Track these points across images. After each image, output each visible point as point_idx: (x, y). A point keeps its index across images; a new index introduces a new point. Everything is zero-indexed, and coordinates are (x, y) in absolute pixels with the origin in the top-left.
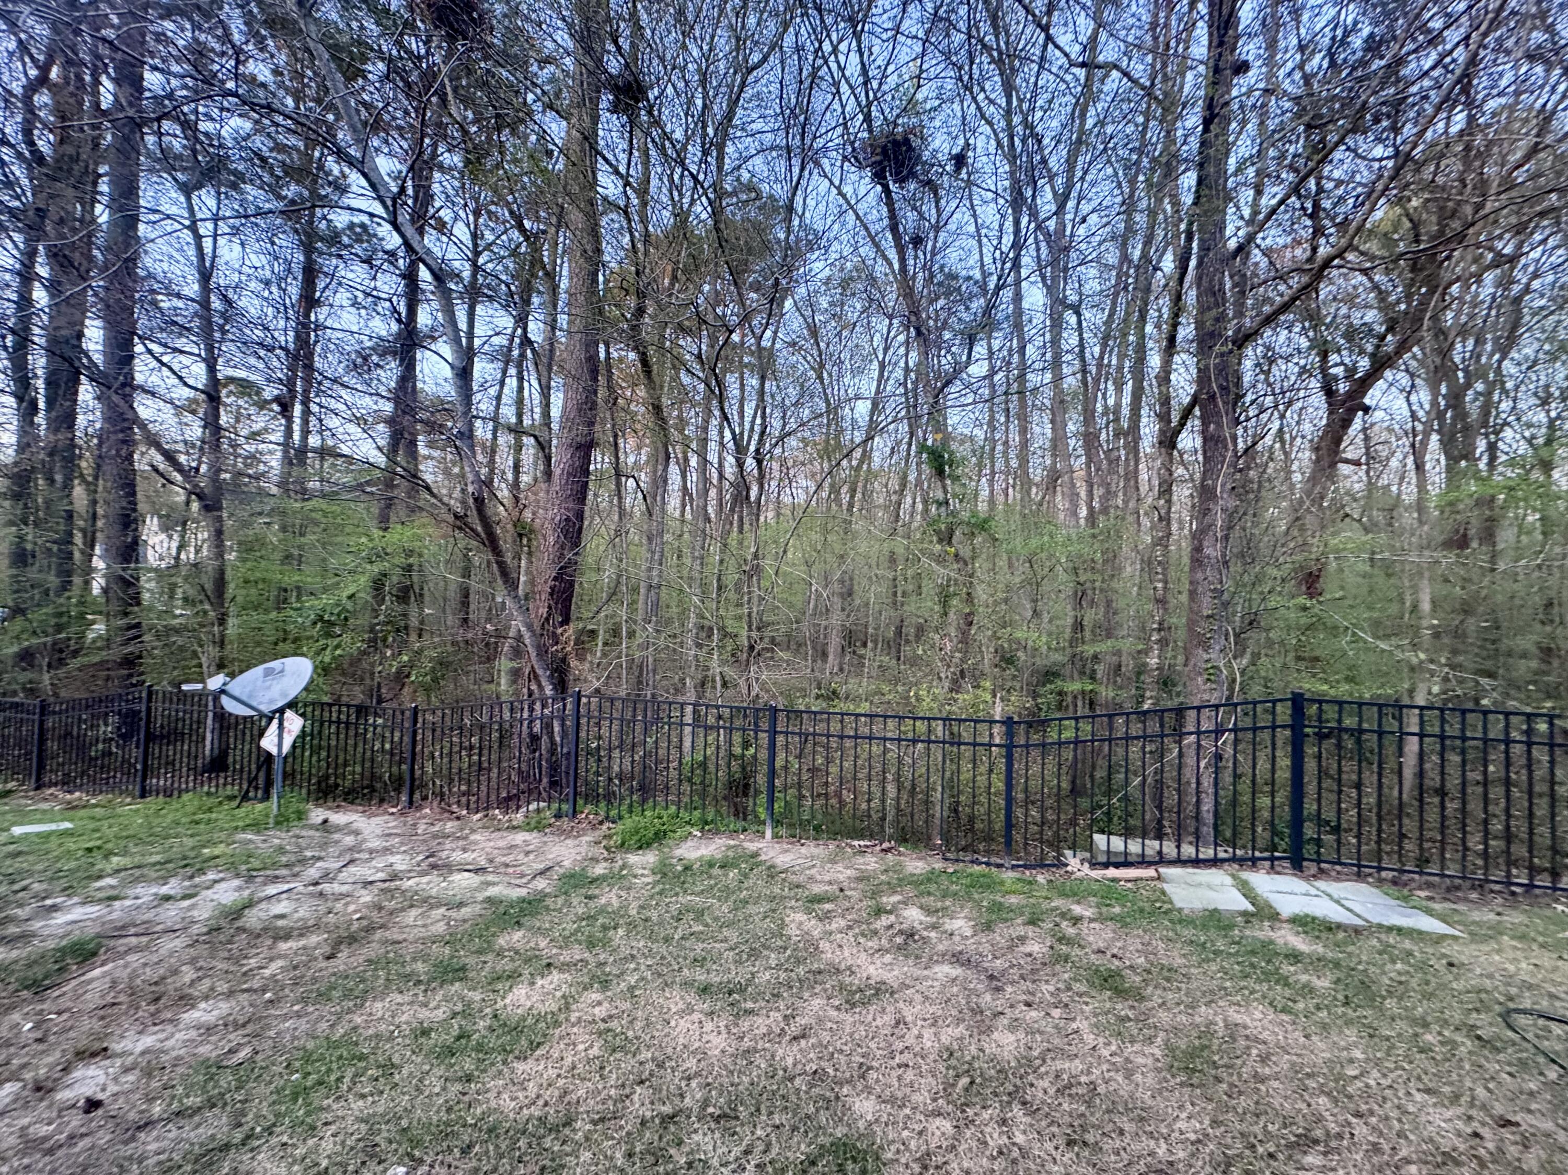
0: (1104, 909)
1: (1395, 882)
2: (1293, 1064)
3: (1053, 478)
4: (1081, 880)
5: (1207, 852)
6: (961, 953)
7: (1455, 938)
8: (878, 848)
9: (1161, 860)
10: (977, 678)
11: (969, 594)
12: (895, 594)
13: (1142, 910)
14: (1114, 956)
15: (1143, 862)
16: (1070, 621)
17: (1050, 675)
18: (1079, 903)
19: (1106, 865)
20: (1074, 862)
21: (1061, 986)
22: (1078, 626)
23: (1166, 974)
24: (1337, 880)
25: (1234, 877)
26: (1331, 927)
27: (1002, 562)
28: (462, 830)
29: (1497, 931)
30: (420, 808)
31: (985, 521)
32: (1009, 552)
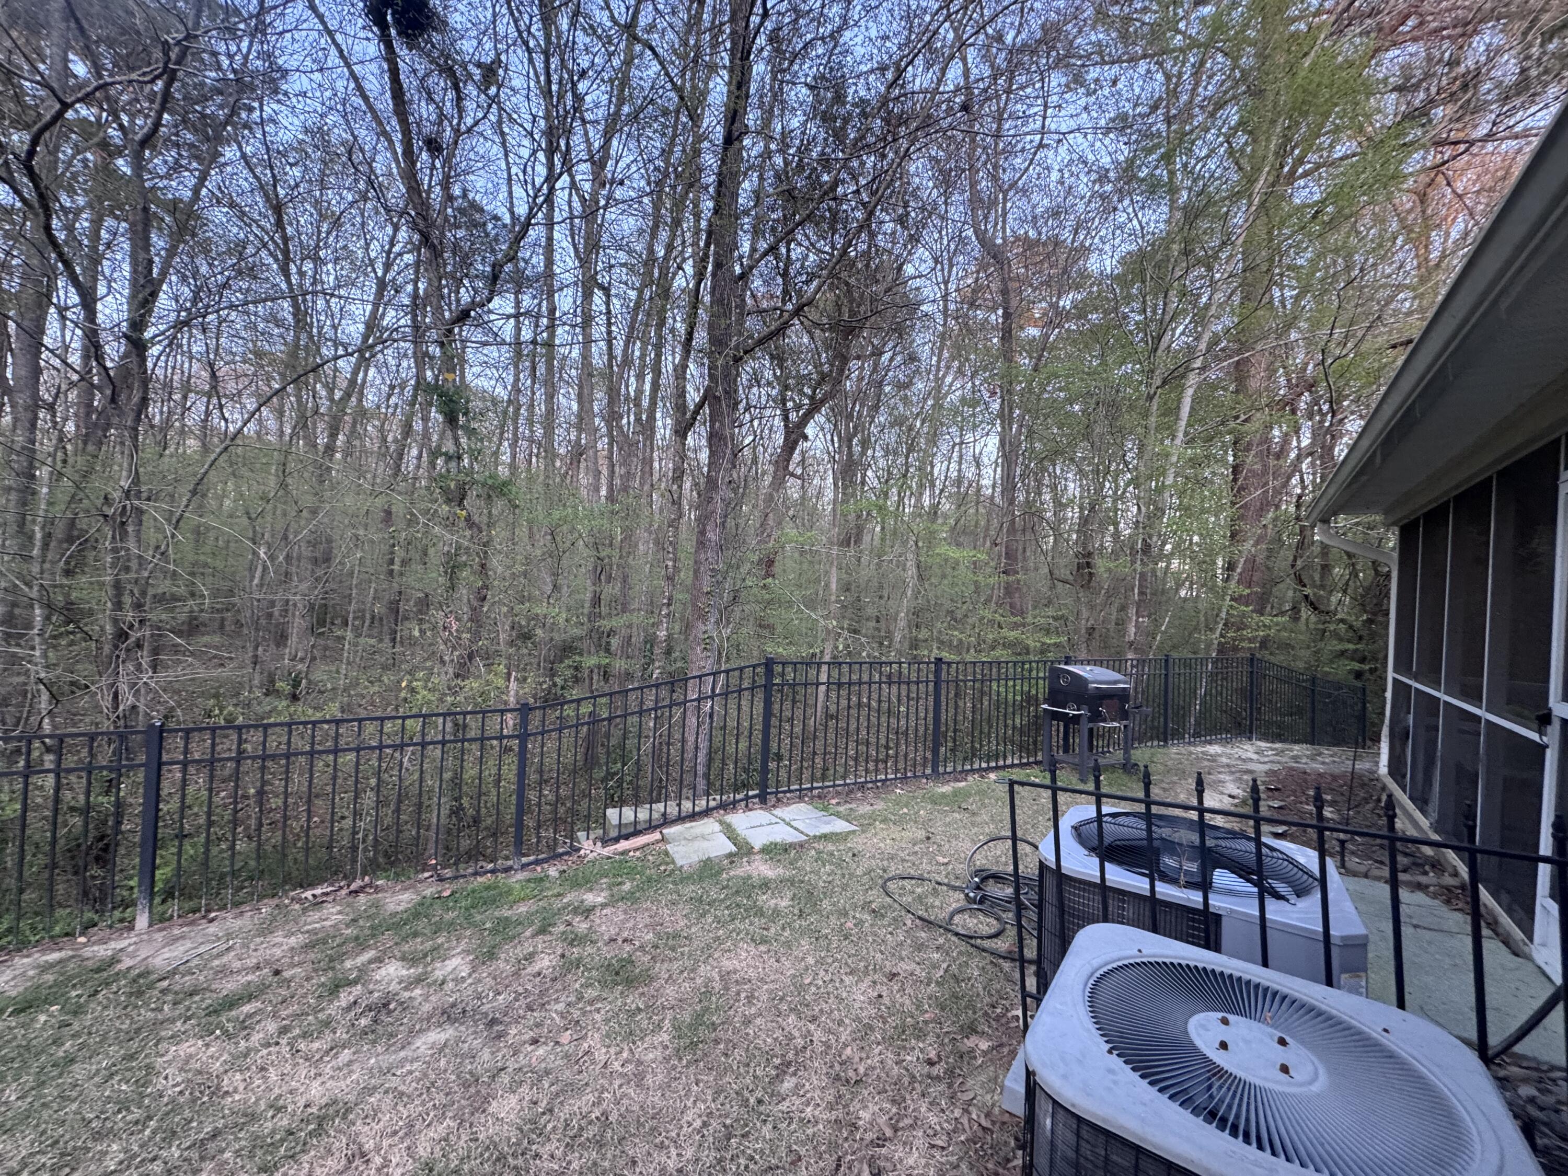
0: (616, 889)
1: (819, 797)
2: (770, 992)
3: (578, 453)
4: (593, 862)
5: (702, 804)
6: (453, 1005)
7: (854, 832)
8: (344, 892)
9: (666, 821)
10: (489, 658)
11: (483, 566)
12: (392, 562)
13: (649, 880)
14: (625, 941)
15: (651, 827)
16: (589, 595)
17: (567, 649)
18: (591, 890)
19: (616, 840)
20: (589, 847)
21: (572, 998)
22: (597, 601)
23: (671, 942)
24: (788, 805)
25: (721, 822)
26: (786, 848)
27: (522, 532)
29: (872, 818)
31: (505, 484)
32: (530, 522)
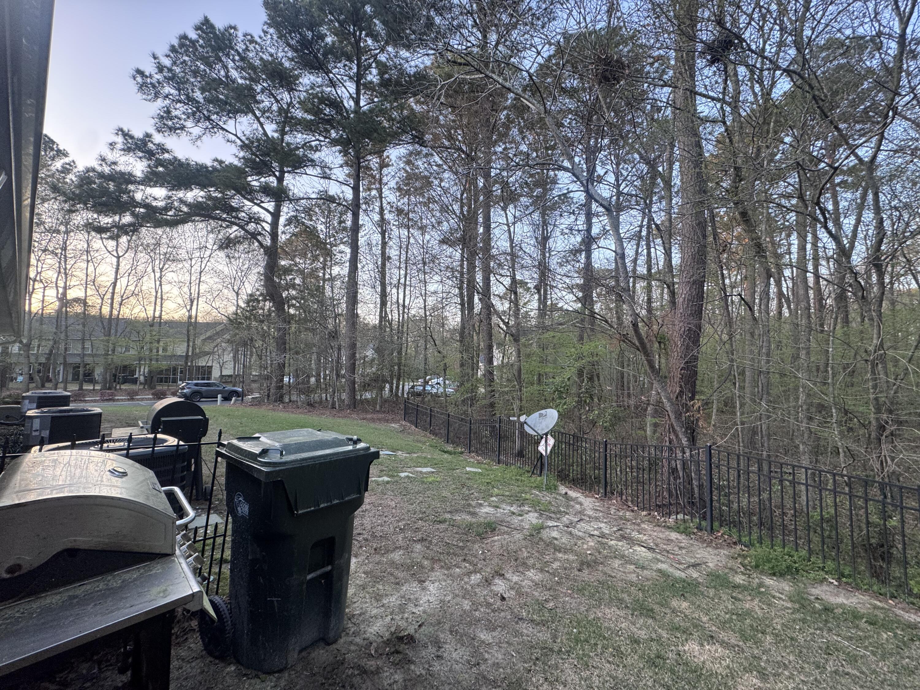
28: (636, 519)
30: (610, 499)
